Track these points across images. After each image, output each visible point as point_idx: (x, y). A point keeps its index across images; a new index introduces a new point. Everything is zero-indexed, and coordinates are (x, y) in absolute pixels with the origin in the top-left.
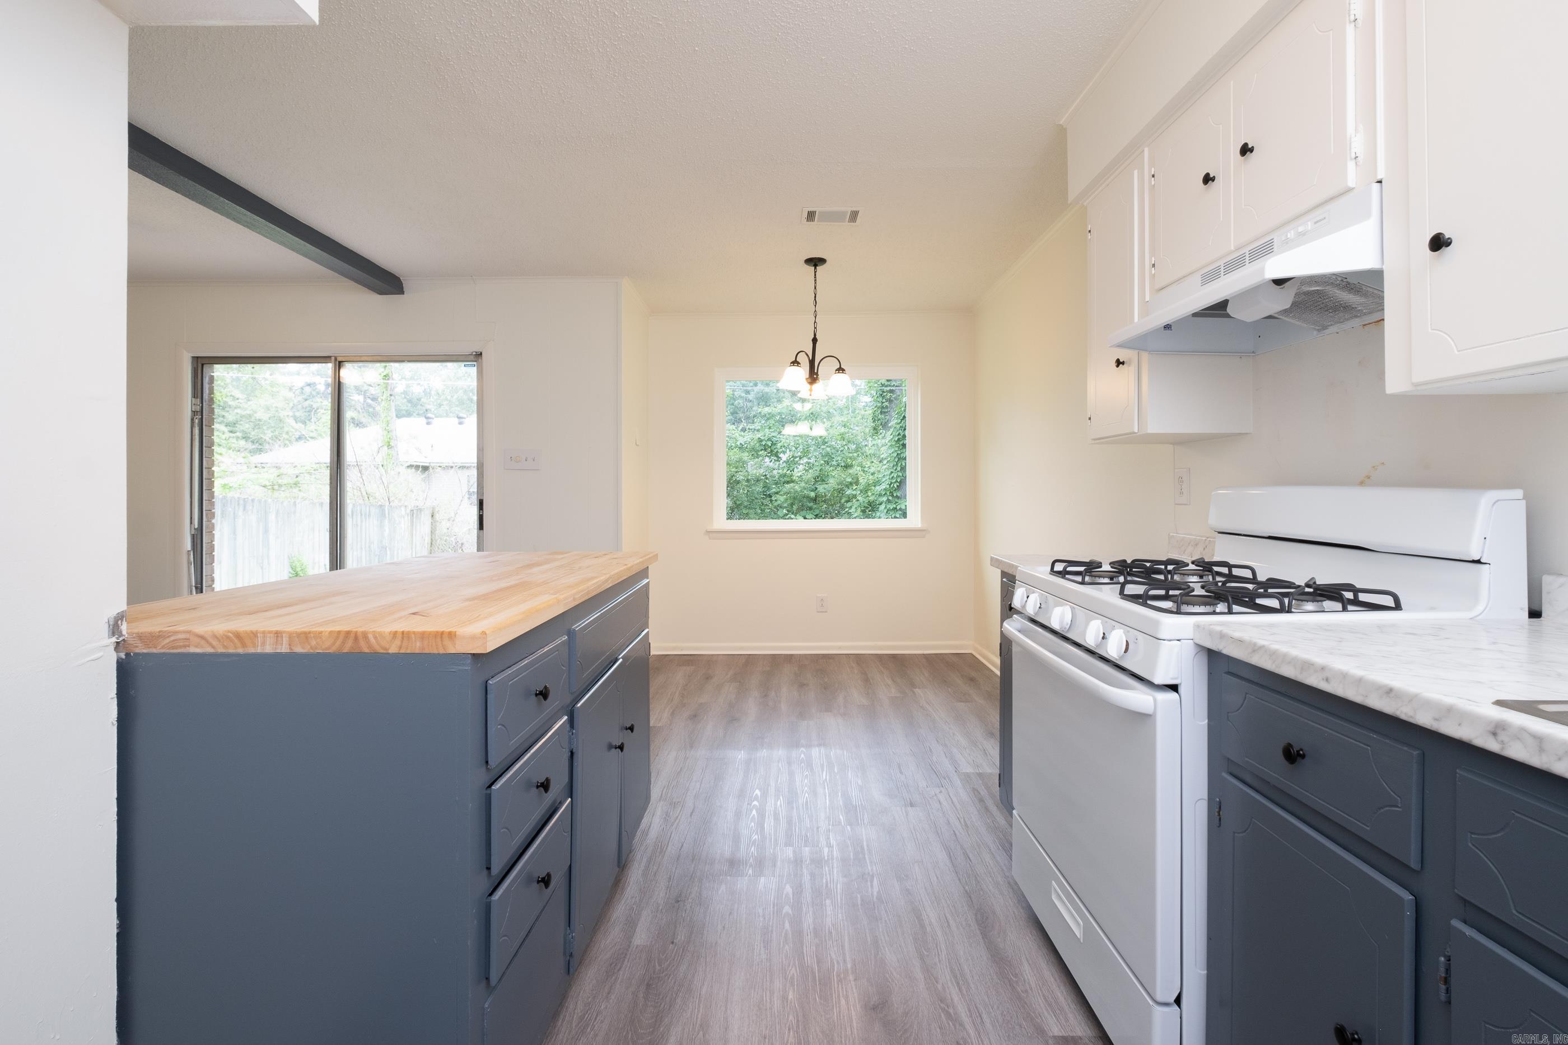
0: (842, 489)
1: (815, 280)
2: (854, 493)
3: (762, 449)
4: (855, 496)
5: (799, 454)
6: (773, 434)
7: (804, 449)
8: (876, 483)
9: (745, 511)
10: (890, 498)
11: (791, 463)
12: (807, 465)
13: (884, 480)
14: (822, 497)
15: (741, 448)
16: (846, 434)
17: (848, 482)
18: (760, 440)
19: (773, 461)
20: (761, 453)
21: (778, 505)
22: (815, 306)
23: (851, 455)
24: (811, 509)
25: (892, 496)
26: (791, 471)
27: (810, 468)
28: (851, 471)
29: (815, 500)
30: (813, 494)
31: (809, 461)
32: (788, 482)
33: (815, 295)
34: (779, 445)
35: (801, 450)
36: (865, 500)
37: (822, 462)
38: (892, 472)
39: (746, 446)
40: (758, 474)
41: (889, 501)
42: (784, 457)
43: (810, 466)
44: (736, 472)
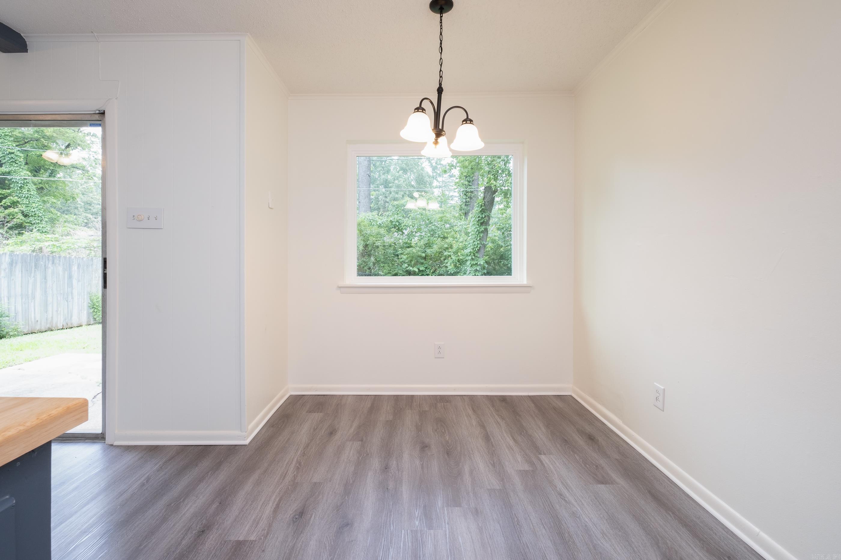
0: (441, 252)
1: (441, 26)
2: (449, 254)
3: (393, 227)
4: (450, 256)
5: (415, 230)
6: (400, 218)
7: (418, 227)
8: (465, 248)
9: (382, 265)
10: (473, 257)
11: (411, 235)
12: (420, 237)
13: (469, 246)
14: (429, 256)
15: (380, 226)
16: (444, 217)
17: (445, 247)
18: (391, 222)
19: (399, 235)
20: (392, 229)
21: (402, 262)
22: (441, 53)
23: (447, 231)
24: (422, 263)
25: (475, 256)
26: (410, 241)
27: (422, 239)
28: (447, 241)
29: (425, 258)
30: (424, 255)
31: (421, 234)
32: (408, 247)
33: (441, 41)
34: (403, 225)
35: (416, 228)
36: (456, 258)
37: (429, 235)
38: (474, 241)
39: (383, 225)
40: (390, 242)
41: (472, 259)
42: (406, 232)
43: (421, 238)
44: (376, 241)
